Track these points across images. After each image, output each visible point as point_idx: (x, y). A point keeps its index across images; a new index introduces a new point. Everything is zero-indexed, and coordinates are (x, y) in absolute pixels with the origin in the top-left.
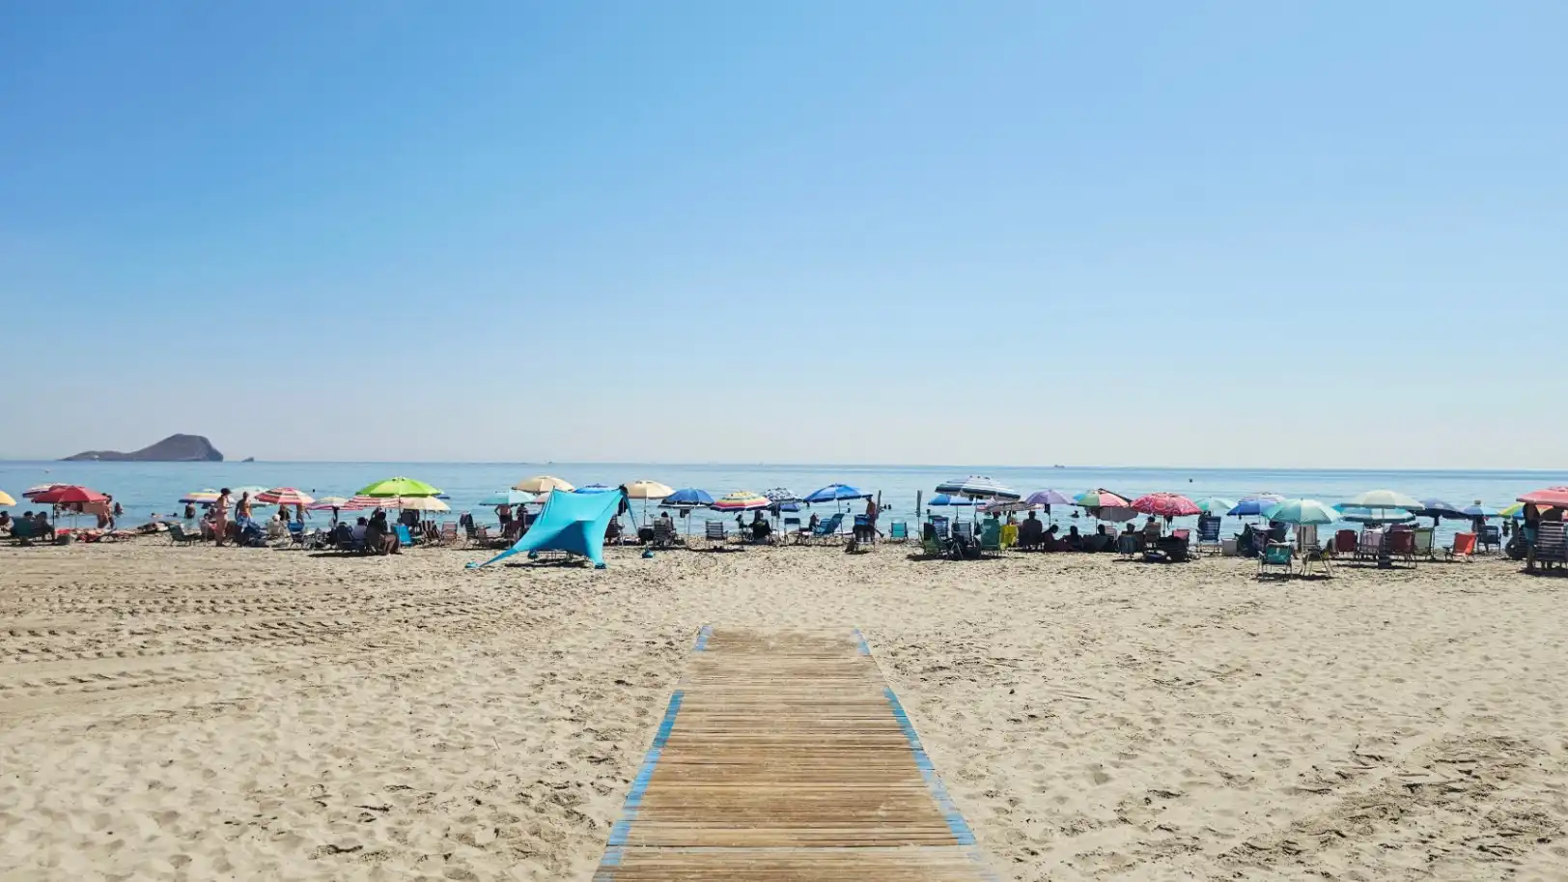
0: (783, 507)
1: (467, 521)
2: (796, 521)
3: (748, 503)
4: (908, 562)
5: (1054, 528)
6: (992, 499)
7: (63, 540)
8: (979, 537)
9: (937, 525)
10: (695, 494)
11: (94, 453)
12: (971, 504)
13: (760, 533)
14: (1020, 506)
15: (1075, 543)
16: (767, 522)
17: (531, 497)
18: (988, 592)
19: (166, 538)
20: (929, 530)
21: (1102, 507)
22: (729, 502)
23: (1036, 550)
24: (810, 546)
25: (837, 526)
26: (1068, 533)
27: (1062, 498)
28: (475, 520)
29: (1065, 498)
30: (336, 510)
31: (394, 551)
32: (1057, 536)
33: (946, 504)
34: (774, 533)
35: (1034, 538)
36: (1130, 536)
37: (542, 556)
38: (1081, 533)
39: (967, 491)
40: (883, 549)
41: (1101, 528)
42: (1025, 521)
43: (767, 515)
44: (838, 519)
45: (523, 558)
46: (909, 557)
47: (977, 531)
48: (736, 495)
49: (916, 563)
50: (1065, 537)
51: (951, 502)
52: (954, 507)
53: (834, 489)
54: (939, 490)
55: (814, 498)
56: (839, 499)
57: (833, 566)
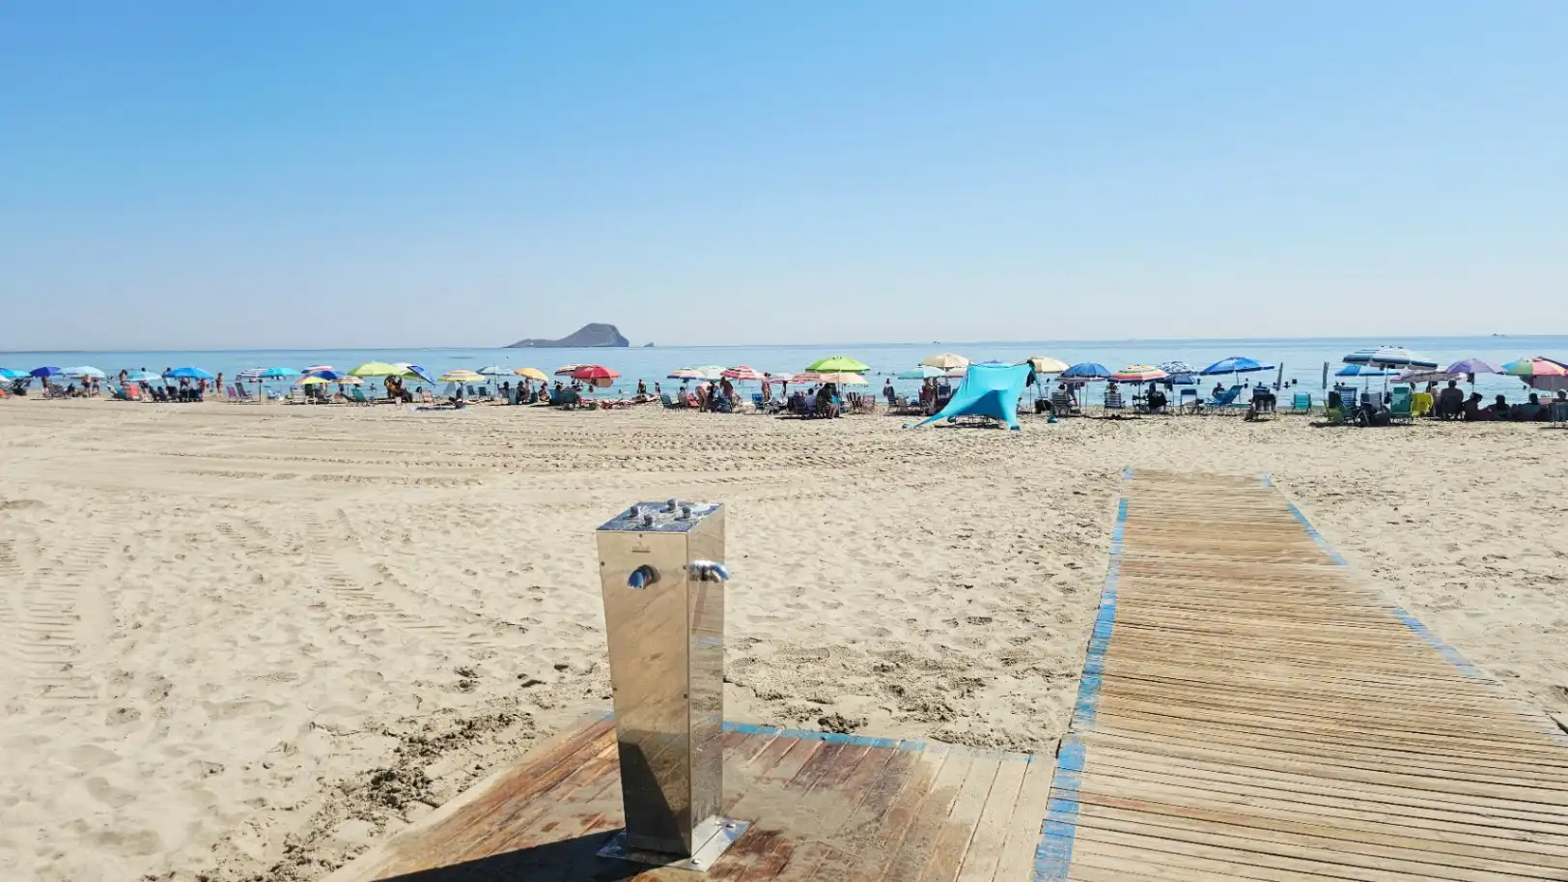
0: (1177, 380)
1: (889, 392)
2: (1193, 392)
3: (1146, 375)
4: (1310, 428)
5: (1476, 397)
6: (1406, 368)
7: (593, 407)
8: (1388, 406)
9: (1344, 395)
10: (1093, 367)
11: (529, 341)
12: (1382, 374)
13: (1155, 403)
14: (1441, 376)
15: (1502, 411)
16: (1162, 394)
17: (943, 373)
18: (1391, 450)
19: (661, 405)
20: (1334, 399)
21: (1535, 376)
22: (1128, 374)
23: (1456, 419)
24: (1207, 415)
25: (1235, 397)
26: (1495, 402)
27: (1488, 367)
28: (896, 393)
29: (1491, 367)
30: (785, 383)
31: (837, 416)
32: (1482, 405)
33: (1355, 374)
34: (1168, 404)
35: (1453, 407)
36: (1562, 403)
37: (960, 420)
38: (1509, 402)
39: (1376, 360)
40: (1283, 419)
41: (1533, 397)
42: (1444, 391)
43: (1160, 387)
44: (1236, 391)
45: (943, 421)
46: (1312, 424)
47: (1388, 400)
48: (1133, 368)
49: (1318, 429)
50: (1490, 406)
51: (1361, 372)
52: (1365, 378)
53: (1232, 362)
54: (1347, 360)
55: (1212, 370)
56: (1237, 371)
57: (1233, 431)
